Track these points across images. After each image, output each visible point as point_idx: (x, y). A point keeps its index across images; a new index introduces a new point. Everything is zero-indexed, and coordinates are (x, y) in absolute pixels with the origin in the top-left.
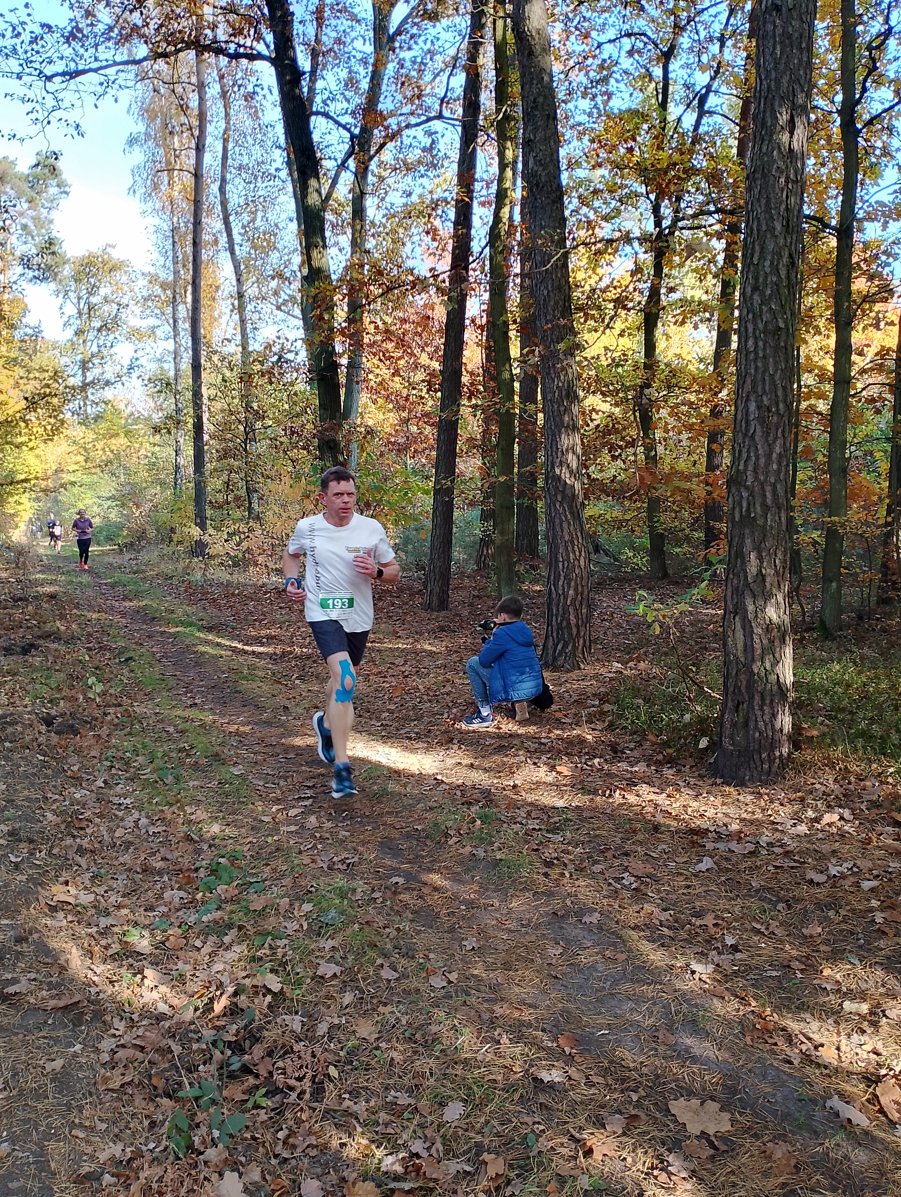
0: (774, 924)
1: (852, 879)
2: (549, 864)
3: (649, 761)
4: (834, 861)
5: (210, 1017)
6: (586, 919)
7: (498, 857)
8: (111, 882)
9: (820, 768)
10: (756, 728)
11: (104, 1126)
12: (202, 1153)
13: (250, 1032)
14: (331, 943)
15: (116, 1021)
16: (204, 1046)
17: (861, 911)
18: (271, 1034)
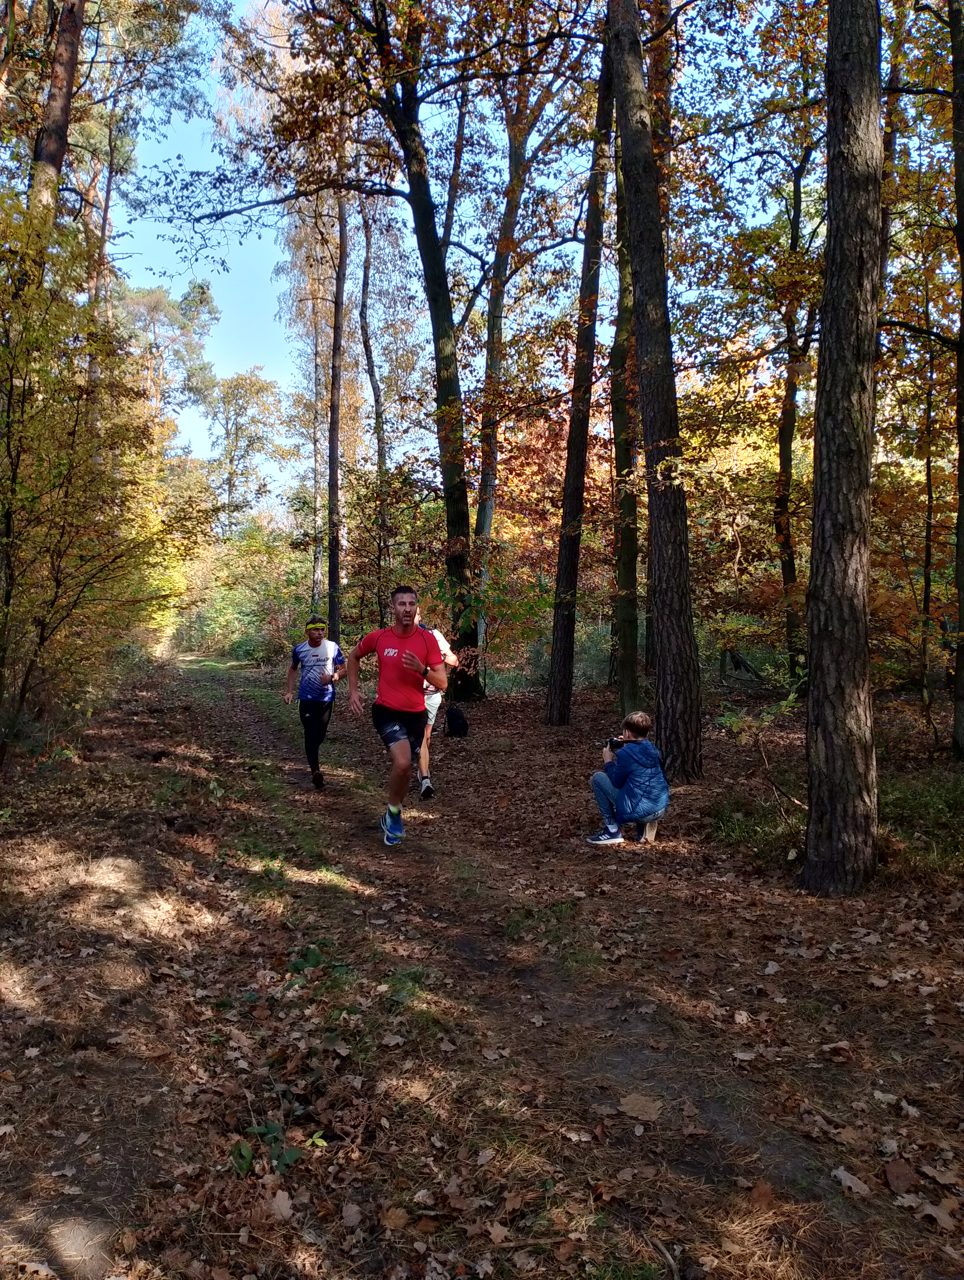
1: (912, 984)
2: (616, 961)
3: (738, 870)
4: (899, 967)
5: (283, 1073)
6: (643, 1010)
7: (569, 953)
9: (905, 882)
10: (839, 838)
11: (180, 1150)
12: (261, 1177)
13: (317, 1087)
14: (399, 1018)
15: (201, 1071)
16: (274, 1095)
17: (914, 1013)
18: (333, 1089)
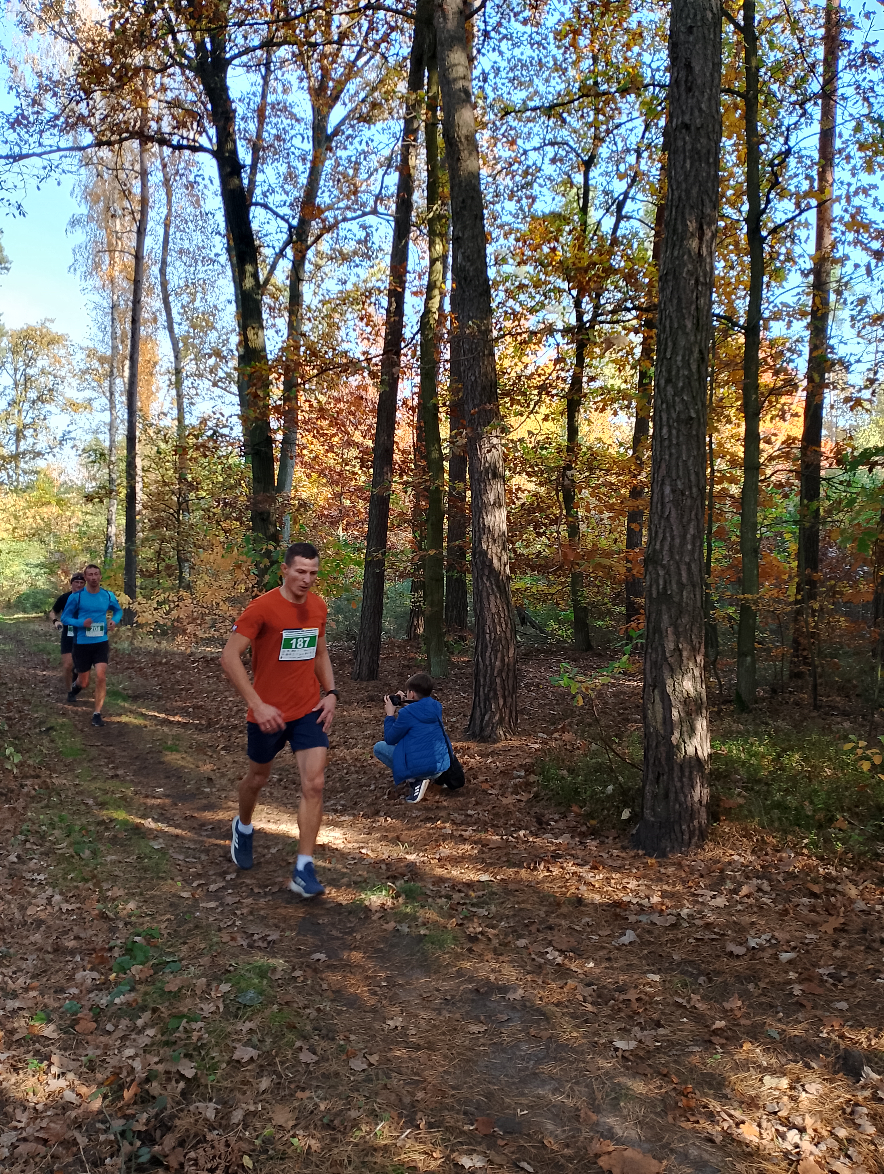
0: (695, 997)
1: (771, 951)
2: (473, 939)
3: (573, 831)
4: (753, 932)
5: (119, 1105)
6: (510, 996)
7: (422, 932)
8: (20, 963)
9: (737, 840)
10: (676, 799)
13: (162, 1121)
14: (248, 1025)
15: (18, 1111)
16: (112, 1137)
17: (779, 983)
18: (183, 1123)
